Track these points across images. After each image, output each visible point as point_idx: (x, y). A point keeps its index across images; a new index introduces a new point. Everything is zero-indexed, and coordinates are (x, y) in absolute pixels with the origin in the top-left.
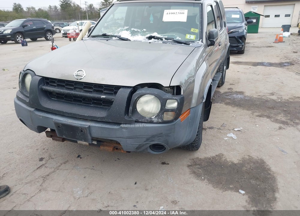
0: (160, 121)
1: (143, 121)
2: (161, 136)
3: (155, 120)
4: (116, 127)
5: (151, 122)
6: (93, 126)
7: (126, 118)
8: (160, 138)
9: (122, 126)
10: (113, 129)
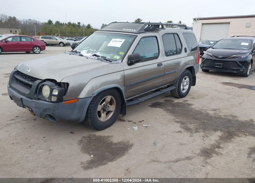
0: (49, 100)
1: (42, 99)
2: (50, 110)
3: (47, 100)
4: (31, 100)
5: (46, 101)
6: (24, 99)
7: (35, 96)
8: (50, 111)
9: (33, 100)
10: (30, 101)
